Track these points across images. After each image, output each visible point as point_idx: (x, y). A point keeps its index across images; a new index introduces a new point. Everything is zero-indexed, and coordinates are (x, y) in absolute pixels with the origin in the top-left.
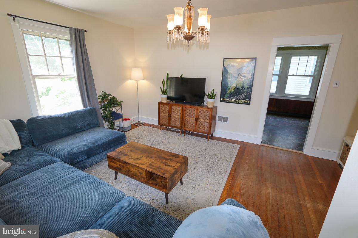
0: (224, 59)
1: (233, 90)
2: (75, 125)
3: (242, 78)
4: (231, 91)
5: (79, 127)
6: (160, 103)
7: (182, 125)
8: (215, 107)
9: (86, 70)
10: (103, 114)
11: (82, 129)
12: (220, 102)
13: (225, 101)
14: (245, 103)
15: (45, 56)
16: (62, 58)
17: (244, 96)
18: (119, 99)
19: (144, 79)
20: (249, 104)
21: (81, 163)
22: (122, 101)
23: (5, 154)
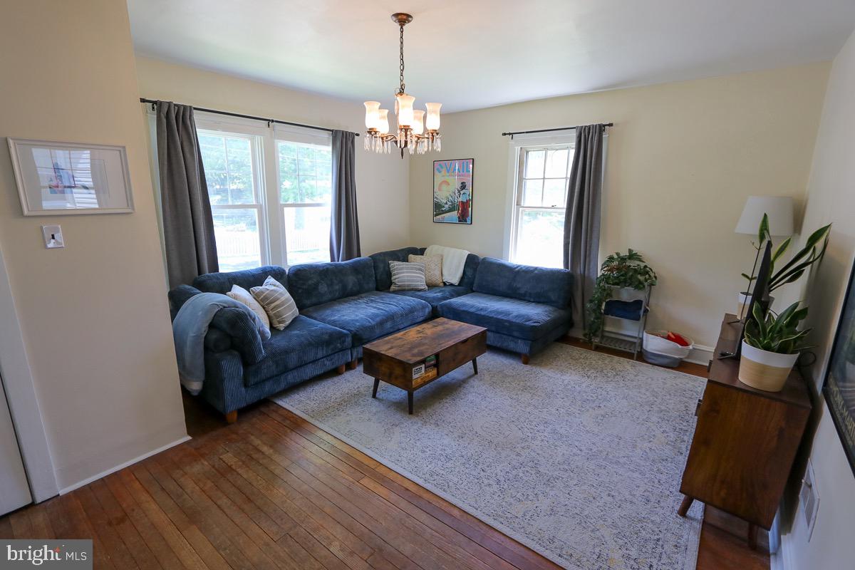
2: (519, 285)
5: (522, 291)
9: (585, 200)
12: (822, 388)
15: (544, 178)
23: (445, 284)
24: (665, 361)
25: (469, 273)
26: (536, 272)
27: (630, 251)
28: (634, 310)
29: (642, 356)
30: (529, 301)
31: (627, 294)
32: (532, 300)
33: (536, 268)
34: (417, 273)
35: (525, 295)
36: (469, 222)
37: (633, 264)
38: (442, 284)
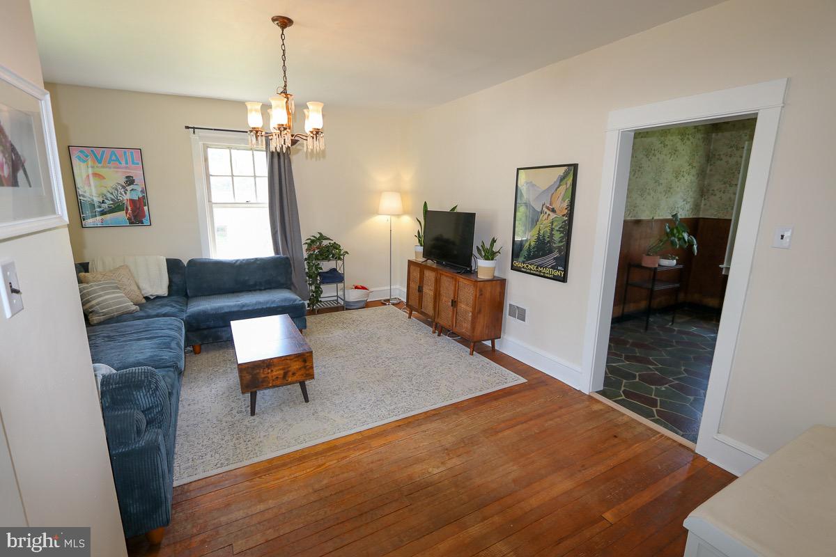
0: (518, 169)
1: (533, 244)
2: (247, 278)
3: (549, 215)
4: (530, 245)
5: (251, 283)
6: (410, 263)
7: (435, 312)
8: (502, 283)
9: (285, 196)
10: (307, 270)
11: (257, 287)
12: (512, 269)
13: (518, 270)
14: (555, 278)
15: (232, 176)
16: (257, 178)
17: (554, 259)
18: (344, 248)
19: (405, 213)
20: (563, 279)
21: (214, 330)
22: (347, 253)
23: (147, 298)
24: (362, 304)
25: (177, 279)
26: (258, 262)
27: (320, 234)
28: (334, 277)
29: (347, 307)
30: (261, 290)
31: (326, 266)
32: (263, 288)
33: (256, 259)
34: (114, 293)
35: (255, 285)
36: (146, 221)
37: (325, 243)
38: (144, 301)
